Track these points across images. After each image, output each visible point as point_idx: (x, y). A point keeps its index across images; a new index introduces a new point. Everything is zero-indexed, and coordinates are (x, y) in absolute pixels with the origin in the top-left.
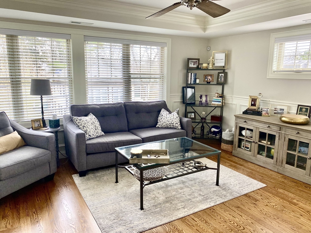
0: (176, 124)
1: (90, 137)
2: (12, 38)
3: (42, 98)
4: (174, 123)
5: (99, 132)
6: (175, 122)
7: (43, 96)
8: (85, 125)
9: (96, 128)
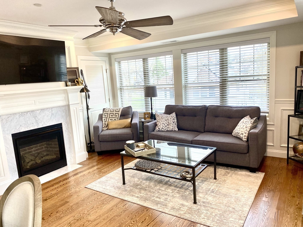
0: (241, 134)
1: (159, 130)
2: (145, 60)
3: (151, 99)
4: (240, 132)
5: (170, 127)
6: (242, 132)
7: (152, 98)
8: (159, 121)
9: (169, 124)
